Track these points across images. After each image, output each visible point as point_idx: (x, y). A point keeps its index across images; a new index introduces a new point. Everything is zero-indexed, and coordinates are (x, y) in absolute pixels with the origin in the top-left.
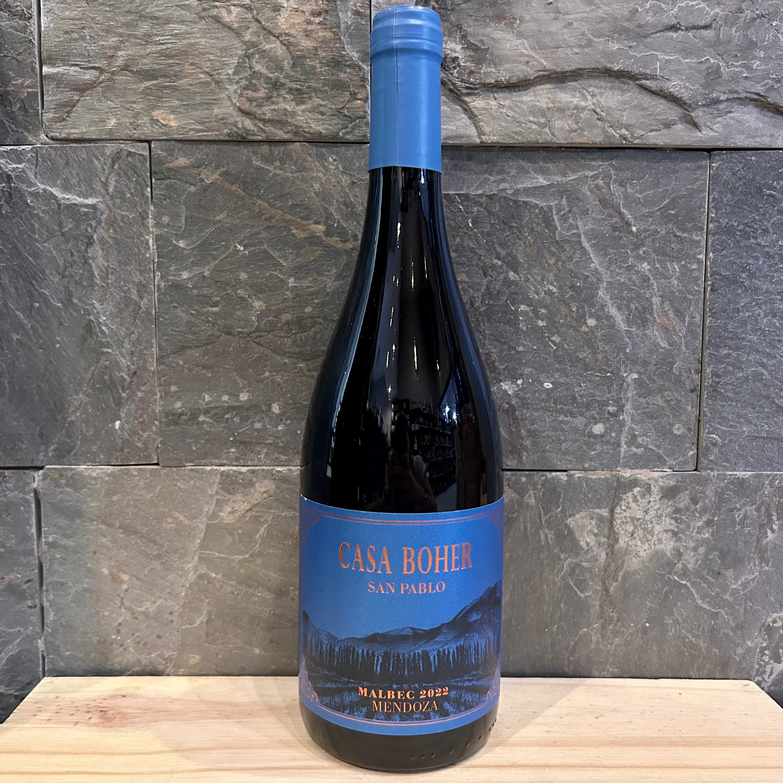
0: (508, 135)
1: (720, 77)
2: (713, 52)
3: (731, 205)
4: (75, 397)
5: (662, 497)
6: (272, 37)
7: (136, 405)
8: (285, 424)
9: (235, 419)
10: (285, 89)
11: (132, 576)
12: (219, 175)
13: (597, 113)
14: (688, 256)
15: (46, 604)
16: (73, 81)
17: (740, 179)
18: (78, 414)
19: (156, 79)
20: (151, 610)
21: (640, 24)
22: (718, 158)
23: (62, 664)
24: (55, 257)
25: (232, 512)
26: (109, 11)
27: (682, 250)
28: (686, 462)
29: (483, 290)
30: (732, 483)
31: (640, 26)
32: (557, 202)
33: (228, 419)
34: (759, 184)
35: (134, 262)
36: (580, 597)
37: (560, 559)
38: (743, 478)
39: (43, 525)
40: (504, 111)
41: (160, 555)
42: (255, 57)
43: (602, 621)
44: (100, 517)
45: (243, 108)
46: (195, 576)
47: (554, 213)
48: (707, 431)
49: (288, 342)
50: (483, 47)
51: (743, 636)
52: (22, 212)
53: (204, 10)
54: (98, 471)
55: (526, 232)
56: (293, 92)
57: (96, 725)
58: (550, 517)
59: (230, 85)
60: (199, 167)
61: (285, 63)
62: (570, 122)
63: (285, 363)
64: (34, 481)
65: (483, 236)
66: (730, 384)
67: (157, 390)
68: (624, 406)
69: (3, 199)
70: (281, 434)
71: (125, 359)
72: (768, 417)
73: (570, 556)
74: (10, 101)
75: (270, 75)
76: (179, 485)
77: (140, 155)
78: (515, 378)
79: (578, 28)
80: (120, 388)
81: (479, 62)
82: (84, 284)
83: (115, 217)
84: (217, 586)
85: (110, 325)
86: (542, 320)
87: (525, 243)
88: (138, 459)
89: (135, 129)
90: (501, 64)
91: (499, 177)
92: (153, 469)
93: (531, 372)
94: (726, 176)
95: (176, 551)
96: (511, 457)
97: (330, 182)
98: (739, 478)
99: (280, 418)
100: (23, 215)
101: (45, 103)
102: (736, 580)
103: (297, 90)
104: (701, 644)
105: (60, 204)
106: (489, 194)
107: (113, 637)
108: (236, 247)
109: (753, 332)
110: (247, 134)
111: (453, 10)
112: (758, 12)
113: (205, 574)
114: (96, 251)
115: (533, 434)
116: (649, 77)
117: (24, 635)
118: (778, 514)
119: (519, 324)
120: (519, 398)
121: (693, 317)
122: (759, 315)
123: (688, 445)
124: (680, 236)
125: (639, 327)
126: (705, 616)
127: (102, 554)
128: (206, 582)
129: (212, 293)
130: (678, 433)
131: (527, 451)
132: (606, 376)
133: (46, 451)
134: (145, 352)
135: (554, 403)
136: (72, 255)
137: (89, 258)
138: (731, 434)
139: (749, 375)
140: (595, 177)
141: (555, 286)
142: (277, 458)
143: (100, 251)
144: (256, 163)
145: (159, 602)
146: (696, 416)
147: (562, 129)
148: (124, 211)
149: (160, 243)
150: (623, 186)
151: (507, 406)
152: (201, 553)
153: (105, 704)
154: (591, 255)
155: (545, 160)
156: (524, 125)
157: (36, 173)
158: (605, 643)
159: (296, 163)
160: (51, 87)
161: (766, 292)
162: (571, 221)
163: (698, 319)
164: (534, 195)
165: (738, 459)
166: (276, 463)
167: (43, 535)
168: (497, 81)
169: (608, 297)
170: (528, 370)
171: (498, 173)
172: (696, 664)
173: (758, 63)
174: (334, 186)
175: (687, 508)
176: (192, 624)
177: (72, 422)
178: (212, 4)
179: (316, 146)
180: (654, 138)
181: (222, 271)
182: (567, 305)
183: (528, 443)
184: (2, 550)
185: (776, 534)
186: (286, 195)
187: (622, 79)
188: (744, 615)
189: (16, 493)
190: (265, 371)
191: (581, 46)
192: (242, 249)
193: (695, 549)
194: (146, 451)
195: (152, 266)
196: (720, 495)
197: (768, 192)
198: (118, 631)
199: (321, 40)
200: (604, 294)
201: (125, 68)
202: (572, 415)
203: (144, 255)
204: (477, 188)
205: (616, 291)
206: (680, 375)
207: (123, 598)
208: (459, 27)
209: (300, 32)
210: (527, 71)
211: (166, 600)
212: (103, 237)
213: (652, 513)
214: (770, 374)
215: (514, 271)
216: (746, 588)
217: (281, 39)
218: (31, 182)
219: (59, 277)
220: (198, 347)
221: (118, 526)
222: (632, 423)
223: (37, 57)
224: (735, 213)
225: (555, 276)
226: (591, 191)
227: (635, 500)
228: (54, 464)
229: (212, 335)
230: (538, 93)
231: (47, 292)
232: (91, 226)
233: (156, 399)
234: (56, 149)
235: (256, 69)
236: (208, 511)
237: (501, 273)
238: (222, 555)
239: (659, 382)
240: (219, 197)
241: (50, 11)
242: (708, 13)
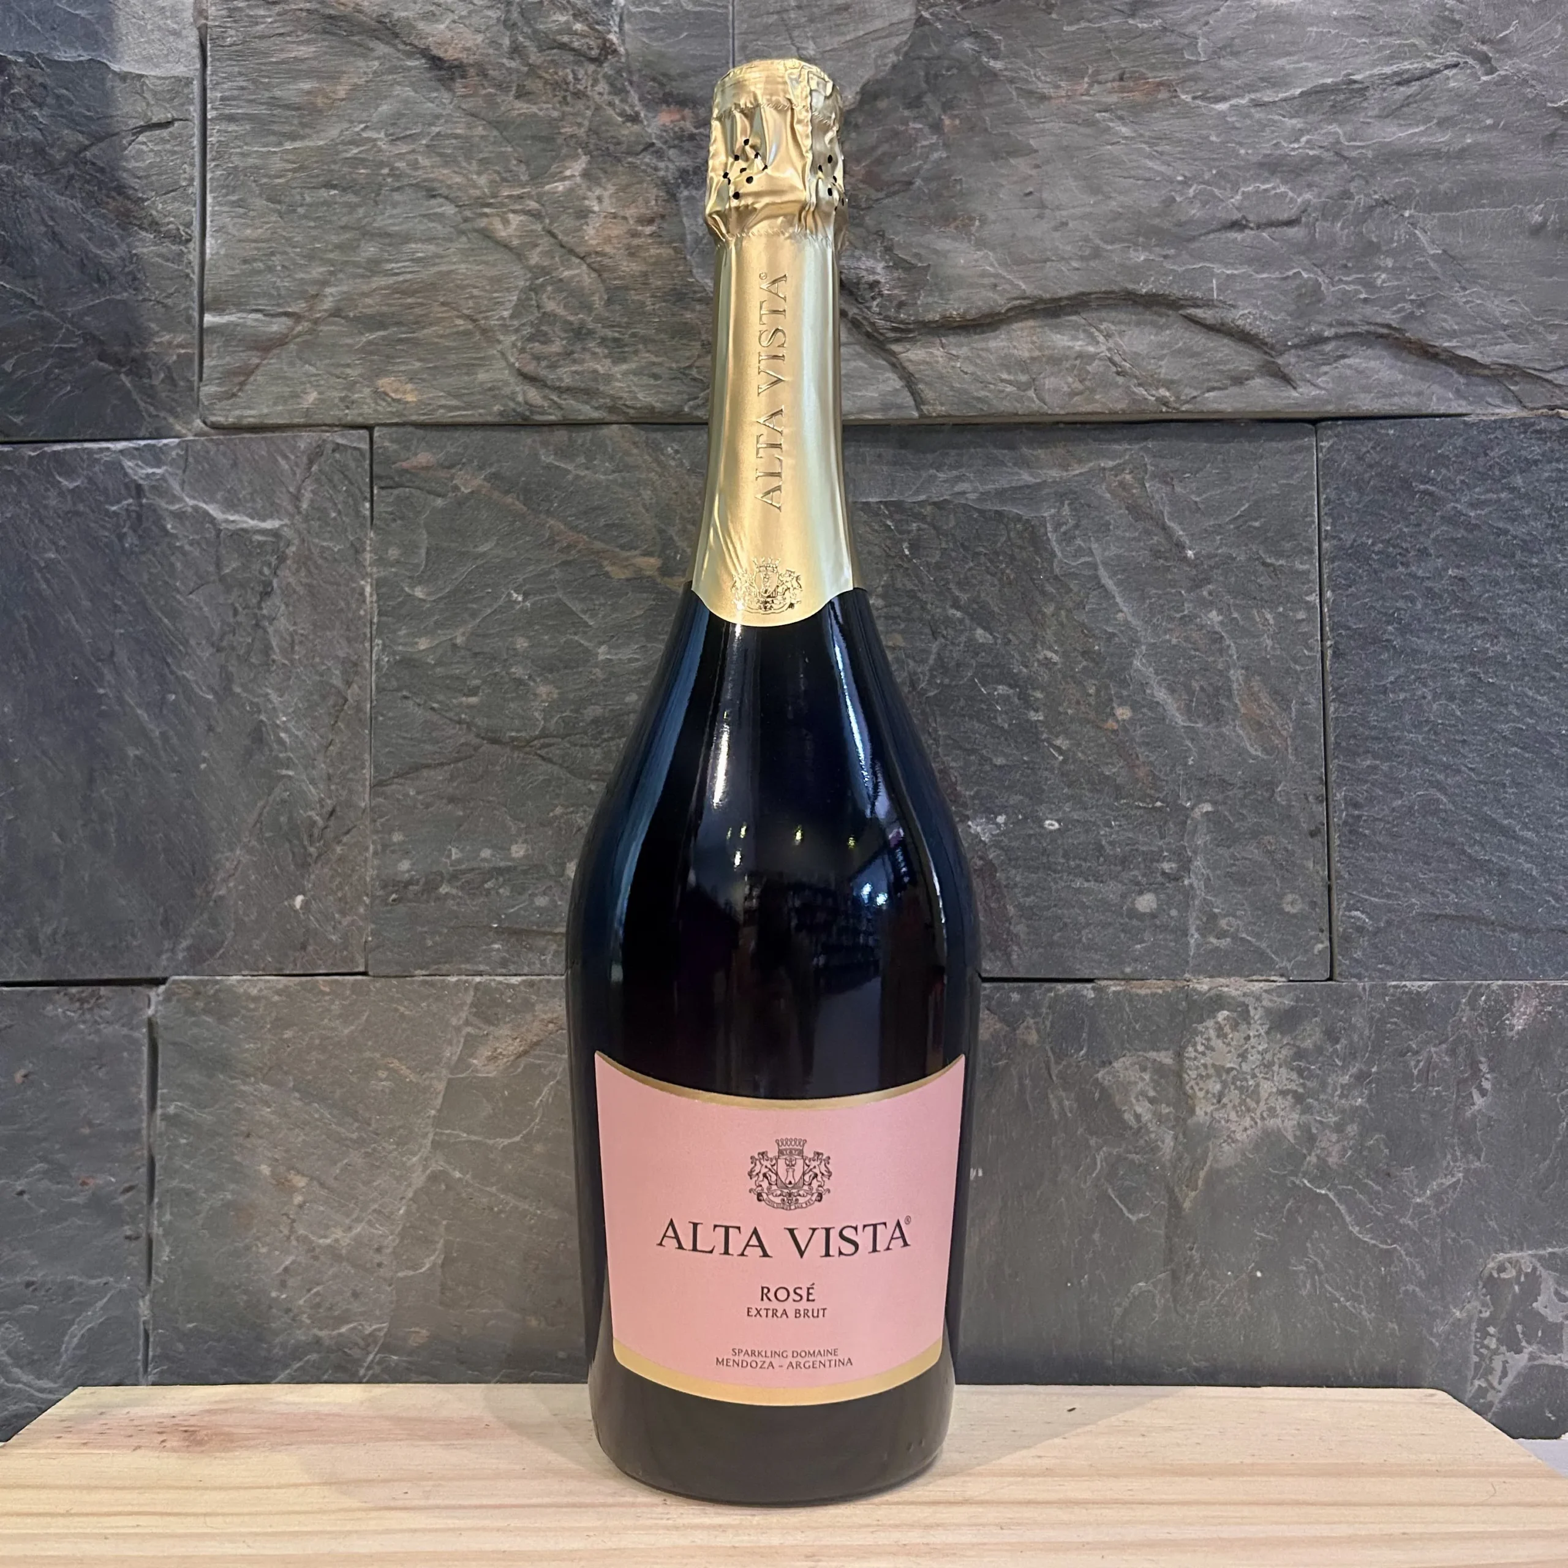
0: (966, 403)
1: (1320, 301)
2: (1307, 262)
3: (1357, 510)
4: (228, 854)
5: (1270, 1029)
6: (574, 259)
7: (331, 869)
9: (501, 891)
10: (593, 339)
11: (312, 1179)
12: (485, 479)
13: (1115, 364)
14: (1288, 597)
15: (157, 1231)
16: (252, 335)
17: (1371, 466)
18: (231, 884)
19: (386, 329)
20: (343, 1243)
21: (1179, 220)
22: (1330, 433)
23: (180, 1346)
24: (207, 618)
25: (493, 1059)
26: (315, 228)
27: (1278, 587)
28: (1310, 965)
29: (931, 662)
30: (1399, 1001)
31: (1180, 224)
32: (1053, 511)
33: (488, 891)
34: (1405, 473)
35: (338, 623)
36: (1129, 1221)
37: (1089, 1147)
38: (1418, 993)
39: (160, 1084)
40: (958, 364)
41: (363, 1139)
42: (545, 291)
43: (1172, 1266)
44: (260, 1069)
45: (525, 370)
46: (423, 1178)
47: (1049, 529)
48: (1344, 905)
49: (597, 754)
50: (920, 265)
51: (1443, 1298)
52: (157, 544)
53: (466, 220)
54: (261, 985)
55: (1001, 562)
56: (609, 343)
58: (1067, 1068)
59: (504, 335)
60: (449, 467)
61: (596, 298)
62: (1070, 380)
63: (590, 791)
64: (149, 1006)
65: (929, 571)
66: (1380, 820)
67: (369, 841)
68: (1190, 861)
69: (128, 524)
71: (316, 788)
72: (1456, 880)
73: (1106, 1142)
74: (148, 369)
75: (571, 318)
76: (402, 1009)
77: (355, 448)
78: (993, 813)
79: (1076, 230)
80: (305, 837)
81: (914, 288)
82: (253, 660)
83: (309, 549)
84: (464, 1195)
85: (293, 730)
86: (1037, 710)
87: (1000, 580)
88: (334, 964)
89: (348, 408)
90: (950, 290)
91: (955, 473)
92: (356, 981)
93: (1021, 801)
94: (1346, 461)
95: (391, 1132)
96: (990, 954)
97: (669, 487)
98: (1410, 992)
100: (158, 549)
101: (205, 370)
102: (1422, 1187)
103: (615, 340)
104: (1364, 1313)
105: (220, 530)
106: (936, 500)
107: (274, 1294)
108: (509, 595)
109: (1415, 727)
110: (532, 412)
111: (869, 208)
112: (1377, 196)
113: (442, 1172)
114: (276, 605)
115: (1028, 913)
116: (1200, 303)
117: (115, 1292)
118: (1490, 1059)
119: (995, 718)
120: (1002, 848)
121: (1306, 703)
122: (1424, 698)
123: (1312, 933)
124: (1271, 565)
125: (1209, 723)
126: (1368, 1257)
127: (261, 1137)
128: (443, 1187)
129: (468, 673)
130: (1293, 911)
131: (1018, 945)
132: (1154, 808)
133: (173, 950)
134: (351, 775)
135: (1064, 856)
136: (236, 613)
137: (264, 616)
138: (1390, 911)
139: (1414, 804)
140: (1118, 470)
141: (1056, 652)
143: (283, 607)
144: (547, 458)
145: (358, 1229)
146: (1323, 879)
147: (1056, 390)
148: (325, 540)
149: (384, 590)
150: (1166, 483)
151: (980, 863)
152: (436, 1134)
154: (1118, 600)
155: (1032, 444)
156: (991, 386)
157: (184, 482)
158: (1181, 1310)
159: (612, 458)
160: (216, 345)
161: (1433, 657)
162: (1079, 542)
163: (1314, 705)
164: (1013, 500)
165: (1406, 957)
167: (159, 1103)
168: (944, 317)
169: (1151, 670)
170: (1015, 799)
171: (951, 467)
172: (1357, 1353)
173: (1383, 276)
174: (675, 493)
175: (1319, 1050)
176: (414, 1268)
177: (221, 898)
178: (480, 210)
179: (645, 430)
180: (1214, 402)
181: (485, 636)
182: (1080, 683)
183: (1020, 929)
184: (86, 1131)
185: (1489, 1099)
186: (594, 509)
187: (1155, 309)
188: (1443, 1256)
189: (117, 1026)
190: (556, 806)
191: (1082, 258)
192: (520, 599)
193: (1339, 1128)
194: (346, 949)
195: (368, 631)
196: (1378, 1024)
197: (1422, 487)
198: (283, 1285)
199: (653, 260)
200: (1143, 665)
201: (336, 313)
202: (1098, 878)
203: (356, 611)
204: (917, 492)
205: (1164, 660)
206: (1290, 806)
207: (294, 1221)
208: (881, 235)
209: (620, 249)
210: (995, 301)
211: (370, 1223)
212: (288, 585)
214: (1454, 803)
215: (985, 628)
216: (1442, 1202)
217: (589, 260)
218: (174, 496)
219: (212, 650)
220: (442, 764)
221: (291, 1084)
222: (1206, 894)
223: (196, 300)
224: (1366, 523)
225: (1055, 634)
226: (1111, 492)
227: (1221, 1033)
228: (186, 974)
229: (466, 744)
230: (1014, 334)
231: (189, 675)
232: (270, 565)
233: (365, 861)
234: (217, 443)
235: (548, 309)
236: (450, 1059)
237: (962, 631)
238: (474, 1138)
239: (1252, 819)
240: (484, 514)
241: (220, 229)
242: (1292, 200)
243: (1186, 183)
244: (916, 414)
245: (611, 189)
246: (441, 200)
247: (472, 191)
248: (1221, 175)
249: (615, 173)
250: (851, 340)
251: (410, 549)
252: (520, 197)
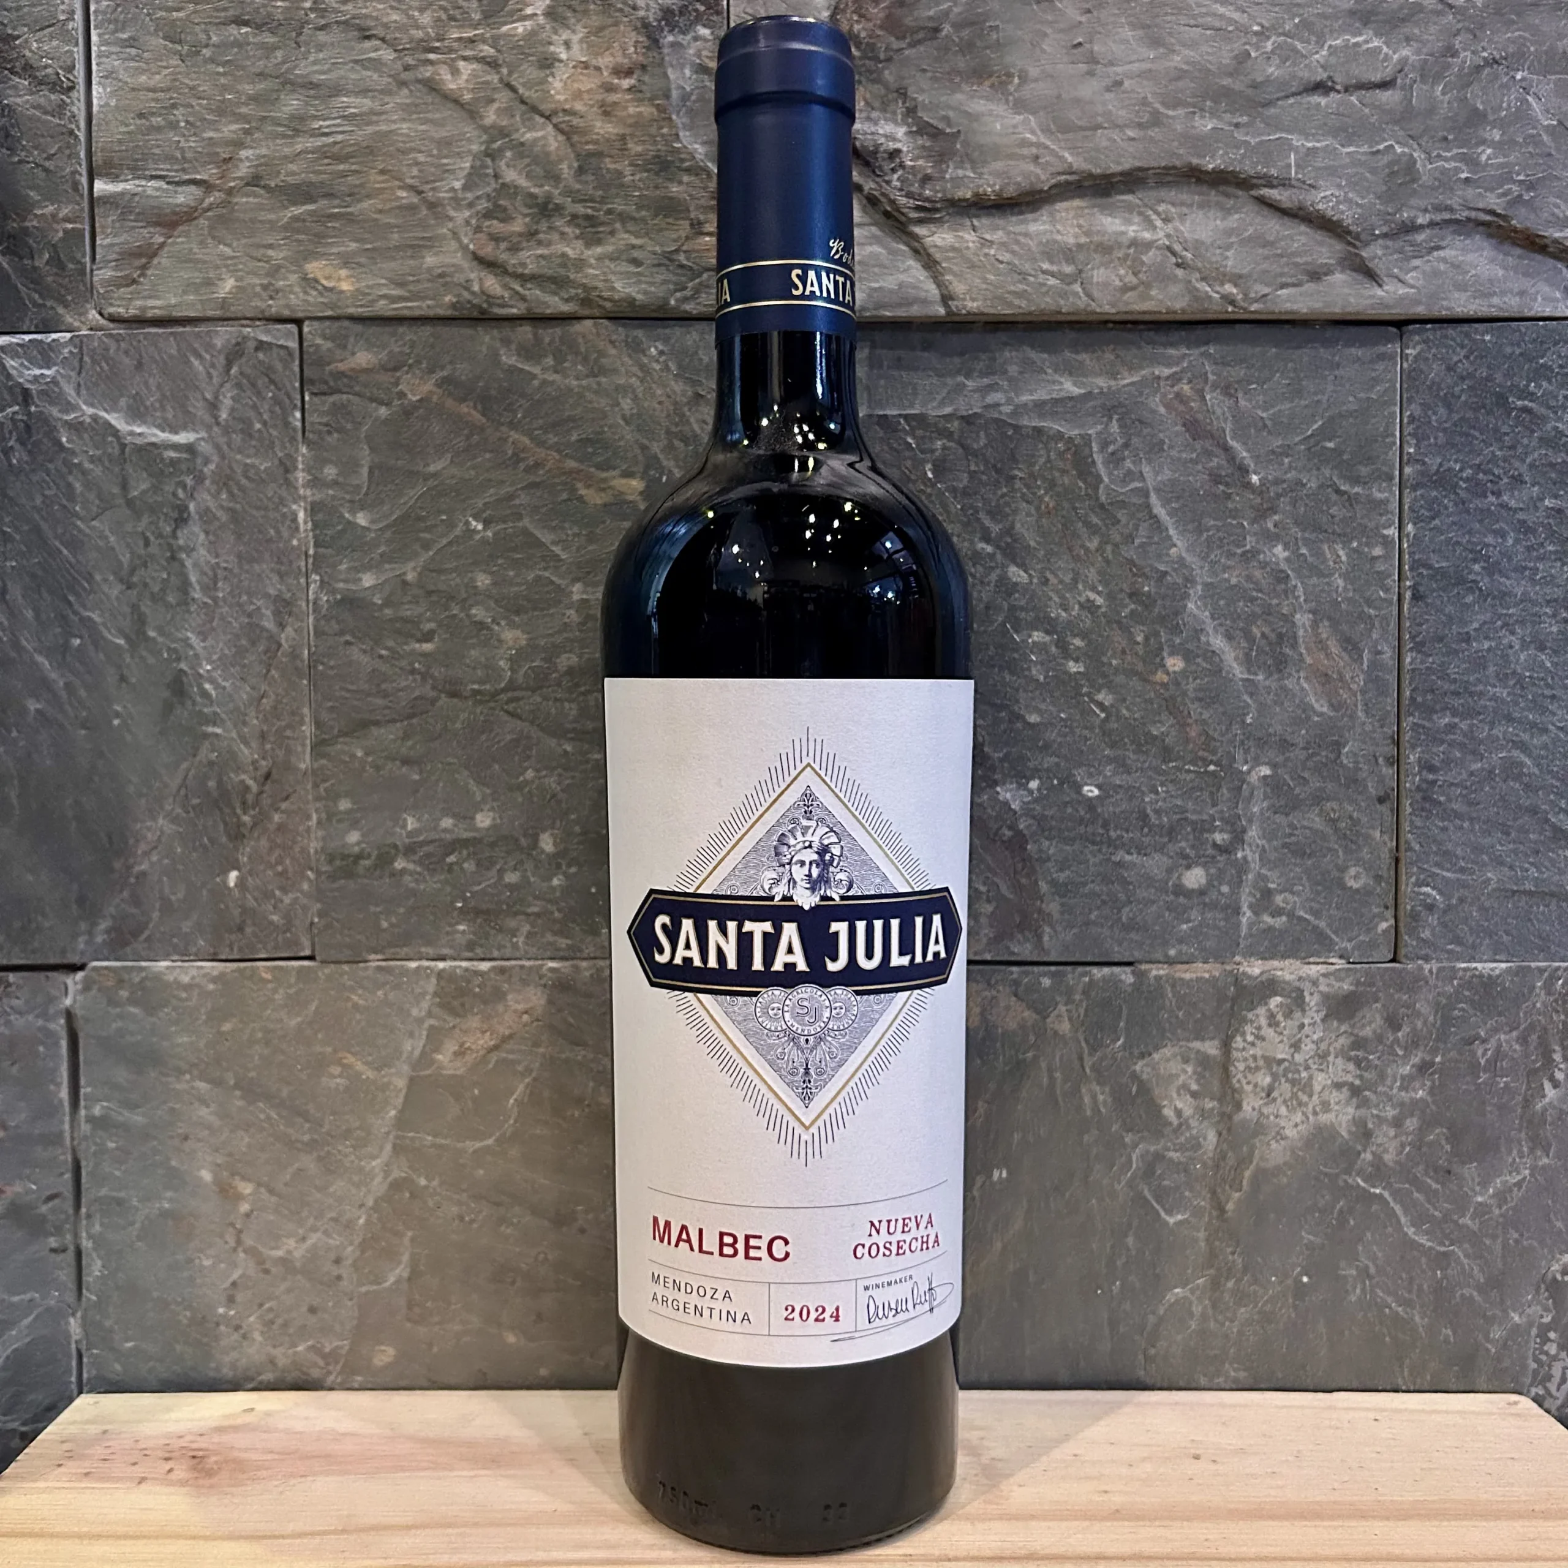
0: (1001, 298)
1: (1414, 180)
2: (1401, 133)
3: (1445, 430)
4: (149, 824)
5: (1326, 1016)
6: (538, 118)
7: (269, 840)
8: (565, 874)
9: (466, 865)
10: (562, 216)
11: (259, 1185)
12: (436, 384)
13: (1174, 254)
14: (1364, 530)
15: (86, 1244)
16: (153, 207)
17: (1462, 378)
18: (154, 858)
19: (315, 202)
20: (297, 1254)
21: (1254, 81)
22: (1417, 338)
23: (118, 1367)
24: (113, 549)
25: (460, 1053)
26: (224, 74)
27: (1353, 518)
28: (1373, 945)
30: (1468, 984)
31: (1254, 86)
32: (1099, 427)
33: (451, 864)
34: (1499, 386)
35: (267, 556)
36: (1167, 1223)
37: (1124, 1145)
38: (1490, 976)
39: (82, 1082)
40: (992, 252)
41: (314, 1141)
42: (503, 157)
43: (1212, 1271)
44: (195, 1065)
45: (481, 253)
46: (385, 1186)
47: (1095, 449)
48: (1413, 879)
49: (572, 709)
50: (948, 130)
51: (1502, 1301)
52: (51, 461)
53: (407, 68)
54: (194, 972)
55: (1039, 487)
56: (580, 221)
57: (183, 1483)
58: (1102, 1059)
59: (454, 209)
60: (396, 369)
61: (564, 166)
62: (1122, 272)
63: (565, 751)
64: (66, 994)
65: (955, 498)
66: (1456, 785)
67: (311, 808)
68: (1244, 831)
69: (14, 435)
70: (558, 894)
71: (249, 747)
72: (1538, 852)
73: (1142, 1139)
74: (30, 247)
75: (535, 191)
76: (355, 998)
77: (281, 347)
78: (1025, 777)
79: (1133, 91)
80: (238, 805)
81: (941, 157)
82: (171, 599)
83: (230, 467)
84: (431, 1203)
85: (220, 680)
86: (1076, 660)
87: (1038, 509)
88: (276, 948)
89: (271, 298)
90: (985, 162)
91: (986, 381)
92: (302, 967)
93: (1057, 765)
94: (1435, 372)
95: (347, 1134)
96: (1020, 936)
97: (653, 395)
98: (1481, 976)
99: (555, 862)
100: (50, 466)
101: (98, 250)
102: (1484, 1184)
103: (588, 217)
104: (1417, 1318)
105: (125, 445)
106: (965, 413)
107: (221, 1310)
108: (467, 523)
109: (1499, 680)
110: (490, 305)
111: (889, 60)
112: (1485, 54)
113: (405, 1179)
114: (194, 534)
115: (1061, 890)
116: (1275, 182)
117: (40, 1309)
118: (1564, 1048)
119: (1029, 669)
120: (1034, 817)
121: (1379, 653)
122: (1511, 647)
123: (1376, 910)
124: (1345, 492)
125: (1271, 675)
126: (1424, 1260)
127: (199, 1140)
128: (407, 1195)
129: (421, 615)
130: (1356, 886)
131: (1051, 925)
132: (1206, 772)
133: (90, 933)
134: (288, 733)
135: (1104, 826)
136: (147, 544)
137: (181, 548)
138: (1464, 887)
139: (1494, 768)
140: (1175, 379)
141: (1099, 593)
142: (550, 944)
143: (202, 536)
144: (509, 359)
145: (313, 1238)
146: (1391, 851)
147: (1106, 285)
148: (248, 456)
149: (320, 516)
150: (1231, 396)
151: (1008, 833)
152: (397, 1137)
153: (202, 1443)
154: (1172, 532)
155: (1075, 347)
156: (1032, 279)
157: (79, 385)
158: (1220, 1318)
159: (585, 359)
160: (110, 219)
161: (1522, 601)
162: (1128, 464)
163: (1388, 655)
164: (1054, 415)
165: (1478, 936)
166: (548, 954)
167: (82, 1103)
168: (976, 195)
169: (1207, 613)
170: (1049, 761)
171: (983, 374)
172: (1408, 1361)
173: (1489, 151)
174: (660, 403)
175: (1380, 1038)
176: (379, 1283)
177: (144, 874)
178: (423, 56)
179: (624, 326)
180: (1287, 300)
181: (440, 572)
182: (1127, 629)
183: (1053, 907)
184: (1, 1134)
185: (1561, 1091)
186: (566, 421)
187: (1221, 188)
188: (1504, 1256)
189: (30, 1018)
190: (527, 769)
191: (1140, 126)
192: (480, 527)
193: (1397, 1123)
194: (288, 930)
195: (303, 564)
196: (1444, 1010)
197: (1519, 403)
198: (231, 1300)
199: (630, 121)
200: (1198, 607)
201: (254, 180)
202: (1141, 850)
203: (290, 540)
204: (942, 404)
205: (1222, 602)
206: (1357, 769)
207: (240, 1232)
208: (902, 93)
209: (592, 106)
210: (1037, 176)
211: (326, 1233)
212: (208, 510)
213: (1308, 1048)
214: (1538, 765)
215: (1018, 565)
216: (1506, 1201)
217: (555, 120)
218: (69, 403)
219: (122, 587)
220: (394, 721)
221: (232, 1082)
222: (1262, 866)
223: (84, 163)
224: (1453, 445)
225: (1099, 573)
226: (1167, 406)
227: (1273, 1022)
228: (108, 959)
229: (420, 698)
230: (1058, 216)
231: (96, 617)
232: (184, 487)
233: (309, 827)
234: (118, 339)
235: (508, 180)
236: (412, 1052)
237: (992, 568)
238: (440, 1141)
239: (1315, 783)
240: (436, 427)
241: (109, 75)
242: (1387, 58)
243: (1263, 35)
244: (942, 311)
245: (581, 32)
246: (378, 42)
247: (413, 32)
248: (1306, 24)
249: (586, 12)
250: (867, 220)
251: (350, 466)
252: (472, 41)
